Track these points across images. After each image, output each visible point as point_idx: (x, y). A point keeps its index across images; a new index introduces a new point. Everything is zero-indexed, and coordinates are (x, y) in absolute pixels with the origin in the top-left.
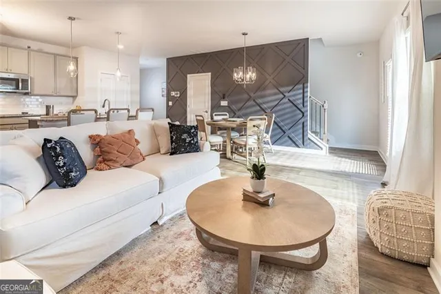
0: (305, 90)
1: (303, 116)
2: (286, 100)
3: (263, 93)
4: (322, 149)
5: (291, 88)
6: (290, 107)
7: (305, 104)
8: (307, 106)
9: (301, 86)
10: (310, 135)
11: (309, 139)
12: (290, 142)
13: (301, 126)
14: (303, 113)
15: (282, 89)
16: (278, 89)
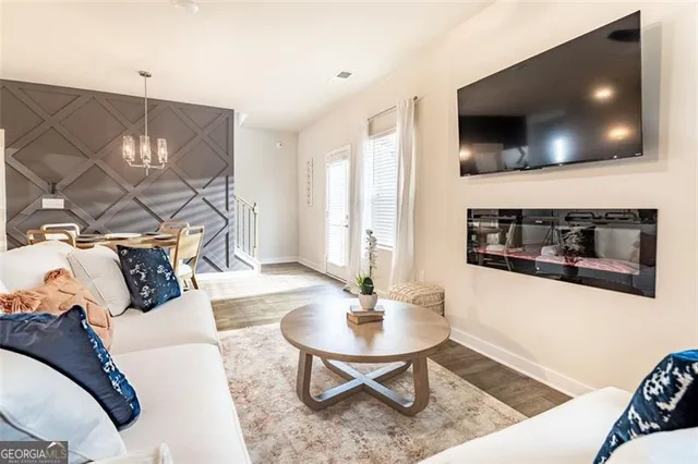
0: (230, 186)
1: (227, 224)
2: (198, 200)
3: (154, 186)
4: (253, 268)
5: (206, 181)
6: (207, 211)
7: (230, 207)
8: (233, 209)
9: (224, 179)
10: (237, 251)
11: (236, 256)
12: (207, 264)
13: (224, 239)
14: (227, 220)
15: (191, 182)
16: (184, 182)
